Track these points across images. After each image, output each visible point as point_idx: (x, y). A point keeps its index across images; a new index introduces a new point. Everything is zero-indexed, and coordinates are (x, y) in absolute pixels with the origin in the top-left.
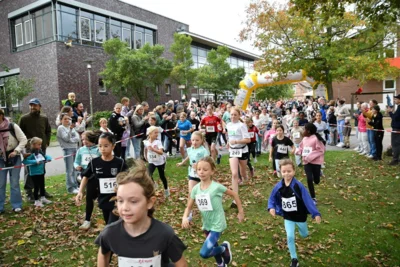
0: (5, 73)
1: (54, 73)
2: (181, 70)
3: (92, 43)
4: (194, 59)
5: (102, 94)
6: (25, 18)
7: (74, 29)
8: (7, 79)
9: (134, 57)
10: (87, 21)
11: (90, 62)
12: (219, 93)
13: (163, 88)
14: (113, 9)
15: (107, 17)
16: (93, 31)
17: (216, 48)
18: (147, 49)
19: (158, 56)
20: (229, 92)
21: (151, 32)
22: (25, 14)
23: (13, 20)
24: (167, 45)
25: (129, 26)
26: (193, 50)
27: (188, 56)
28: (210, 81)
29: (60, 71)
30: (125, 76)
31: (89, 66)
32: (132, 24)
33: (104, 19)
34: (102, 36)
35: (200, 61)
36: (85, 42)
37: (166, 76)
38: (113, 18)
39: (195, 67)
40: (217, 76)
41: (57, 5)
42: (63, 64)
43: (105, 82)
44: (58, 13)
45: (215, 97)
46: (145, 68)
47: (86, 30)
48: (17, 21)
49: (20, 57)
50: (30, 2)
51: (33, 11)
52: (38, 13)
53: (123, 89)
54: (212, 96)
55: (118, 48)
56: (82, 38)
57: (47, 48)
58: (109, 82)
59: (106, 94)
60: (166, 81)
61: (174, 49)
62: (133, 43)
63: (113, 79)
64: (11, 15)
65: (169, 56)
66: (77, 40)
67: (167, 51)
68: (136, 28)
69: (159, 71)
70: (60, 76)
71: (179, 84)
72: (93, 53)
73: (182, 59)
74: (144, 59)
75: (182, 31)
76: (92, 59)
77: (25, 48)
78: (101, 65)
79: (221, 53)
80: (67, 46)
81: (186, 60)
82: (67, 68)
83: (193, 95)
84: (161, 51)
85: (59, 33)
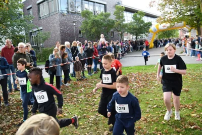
0: (36, 29)
1: (58, 28)
2: (119, 24)
3: (75, 13)
4: (125, 18)
5: (80, 37)
6: (44, 3)
7: (66, 6)
8: (37, 32)
9: (97, 18)
10: (72, 2)
12: (138, 35)
13: (110, 34)
16: (75, 7)
17: (137, 12)
18: (102, 14)
19: (108, 17)
20: (144, 35)
21: (103, 6)
22: (44, 1)
23: (39, 4)
24: (111, 11)
25: (92, 3)
26: (125, 14)
27: (123, 17)
28: (135, 29)
29: (61, 27)
30: (92, 28)
31: (74, 24)
32: (94, 2)
33: (80, 1)
34: (79, 10)
35: (128, 18)
36: (72, 13)
37: (112, 28)
39: (125, 23)
40: (137, 27)
42: (62, 24)
43: (82, 32)
46: (102, 23)
47: (72, 6)
48: (41, 5)
49: (42, 22)
52: (50, 0)
53: (90, 35)
54: (135, 37)
55: (88, 15)
56: (70, 10)
57: (54, 16)
58: (84, 32)
59: (82, 37)
60: (112, 30)
61: (116, 14)
62: (94, 12)
63: (86, 30)
64: (38, 2)
65: (112, 17)
66: (68, 12)
67: (111, 15)
68: (96, 4)
69: (108, 25)
70: (61, 30)
71: (118, 31)
72: (76, 18)
73: (119, 19)
74: (101, 19)
75: (119, 4)
76: (76, 21)
77: (44, 17)
78: (79, 23)
79: (139, 14)
80: (64, 15)
81: (121, 19)
82: (64, 26)
83: (125, 37)
84: (109, 15)
85: (60, 9)
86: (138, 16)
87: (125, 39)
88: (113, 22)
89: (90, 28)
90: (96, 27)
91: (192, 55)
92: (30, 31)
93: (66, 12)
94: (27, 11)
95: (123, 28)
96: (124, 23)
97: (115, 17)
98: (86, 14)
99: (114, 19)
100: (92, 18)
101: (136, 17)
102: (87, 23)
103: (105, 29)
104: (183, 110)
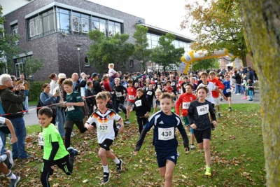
0: (24, 55)
1: (56, 54)
2: (141, 50)
3: (80, 33)
4: (149, 42)
5: (86, 67)
6: (36, 18)
7: (68, 24)
8: (25, 59)
9: (110, 42)
10: (76, 19)
11: (79, 46)
12: (167, 65)
13: (128, 63)
14: (94, 10)
15: (90, 15)
16: (80, 25)
17: (165, 35)
18: (117, 36)
19: (125, 40)
20: (174, 65)
21: (119, 24)
22: (36, 15)
23: (28, 19)
24: (130, 32)
25: (105, 21)
26: (149, 36)
27: (146, 40)
28: (161, 57)
29: (59, 53)
30: (104, 55)
31: (79, 49)
32: (106, 19)
33: (88, 17)
34: (86, 29)
35: (153, 42)
36: (75, 33)
37: (130, 55)
38: (93, 16)
39: (149, 48)
40: (166, 54)
41: (57, 9)
42: (61, 48)
43: (89, 59)
44: (58, 14)
45: (164, 68)
46: (117, 49)
47: (76, 24)
48: (31, 20)
49: (33, 44)
50: (39, 7)
51: (41, 13)
52: (44, 15)
53: (101, 64)
54: (161, 67)
55: (99, 36)
56: (73, 30)
57: (50, 37)
58: (92, 59)
59: (90, 67)
60: (131, 58)
61: (136, 36)
62: (107, 32)
63: (95, 57)
64: (27, 16)
65: (132, 41)
66: (70, 32)
67: (130, 37)
68: (109, 22)
69: (126, 51)
70: (59, 56)
71: (139, 60)
72: (80, 40)
73: (141, 42)
74: (116, 43)
75: (141, 23)
76: (81, 44)
77: (36, 38)
78: (85, 47)
79: (168, 37)
80: (64, 36)
81: (143, 44)
82: (64, 51)
83: (149, 67)
84: (127, 37)
85: (58, 27)
86: (166, 40)
87: (149, 71)
88: (133, 47)
89: (101, 55)
90: (109, 54)
91: (236, 93)
92: (15, 57)
93: (67, 32)
94: (10, 29)
95: (146, 55)
96: (147, 48)
97: (135, 40)
98: (96, 35)
99: (134, 44)
100: (103, 41)
101: (164, 40)
102: (96, 48)
103: (120, 57)
104: (228, 167)
